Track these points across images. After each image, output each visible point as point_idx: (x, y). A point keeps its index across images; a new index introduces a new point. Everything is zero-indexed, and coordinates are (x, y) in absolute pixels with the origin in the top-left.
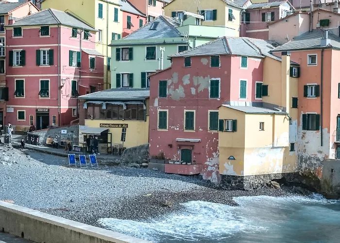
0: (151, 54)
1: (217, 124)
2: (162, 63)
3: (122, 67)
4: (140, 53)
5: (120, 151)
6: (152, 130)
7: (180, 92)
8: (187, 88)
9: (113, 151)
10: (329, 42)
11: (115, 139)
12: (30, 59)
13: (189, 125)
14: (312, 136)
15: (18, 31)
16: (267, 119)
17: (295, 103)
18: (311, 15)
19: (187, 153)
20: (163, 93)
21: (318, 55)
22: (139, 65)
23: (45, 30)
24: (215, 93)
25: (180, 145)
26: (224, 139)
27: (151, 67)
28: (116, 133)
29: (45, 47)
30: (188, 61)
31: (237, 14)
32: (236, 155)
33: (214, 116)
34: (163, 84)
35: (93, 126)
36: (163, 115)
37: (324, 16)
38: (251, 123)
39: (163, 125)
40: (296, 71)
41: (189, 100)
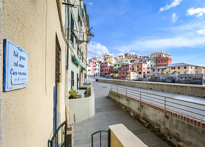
0: (119, 66)
1: (127, 73)
2: (120, 66)
3: (115, 67)
4: (117, 65)
5: (115, 77)
6: (119, 75)
7: (123, 70)
8: (123, 69)
9: (114, 77)
10: (142, 62)
11: (114, 76)
12: (104, 66)
13: (124, 74)
14: (140, 75)
15: (103, 63)
16: (134, 72)
17: (138, 71)
18: (140, 60)
19: (123, 77)
20: (120, 70)
21: (141, 64)
22: (117, 67)
23: (106, 63)
24: (127, 70)
25: (122, 76)
26: (128, 75)
27: (119, 67)
28: (114, 75)
29: (106, 65)
30: (123, 66)
31: (130, 61)
32: (130, 77)
33: (127, 72)
34: (120, 69)
35: (112, 74)
36: (120, 72)
37: (142, 60)
38: (132, 73)
39: (120, 74)
40: (138, 67)
41: (124, 71)
